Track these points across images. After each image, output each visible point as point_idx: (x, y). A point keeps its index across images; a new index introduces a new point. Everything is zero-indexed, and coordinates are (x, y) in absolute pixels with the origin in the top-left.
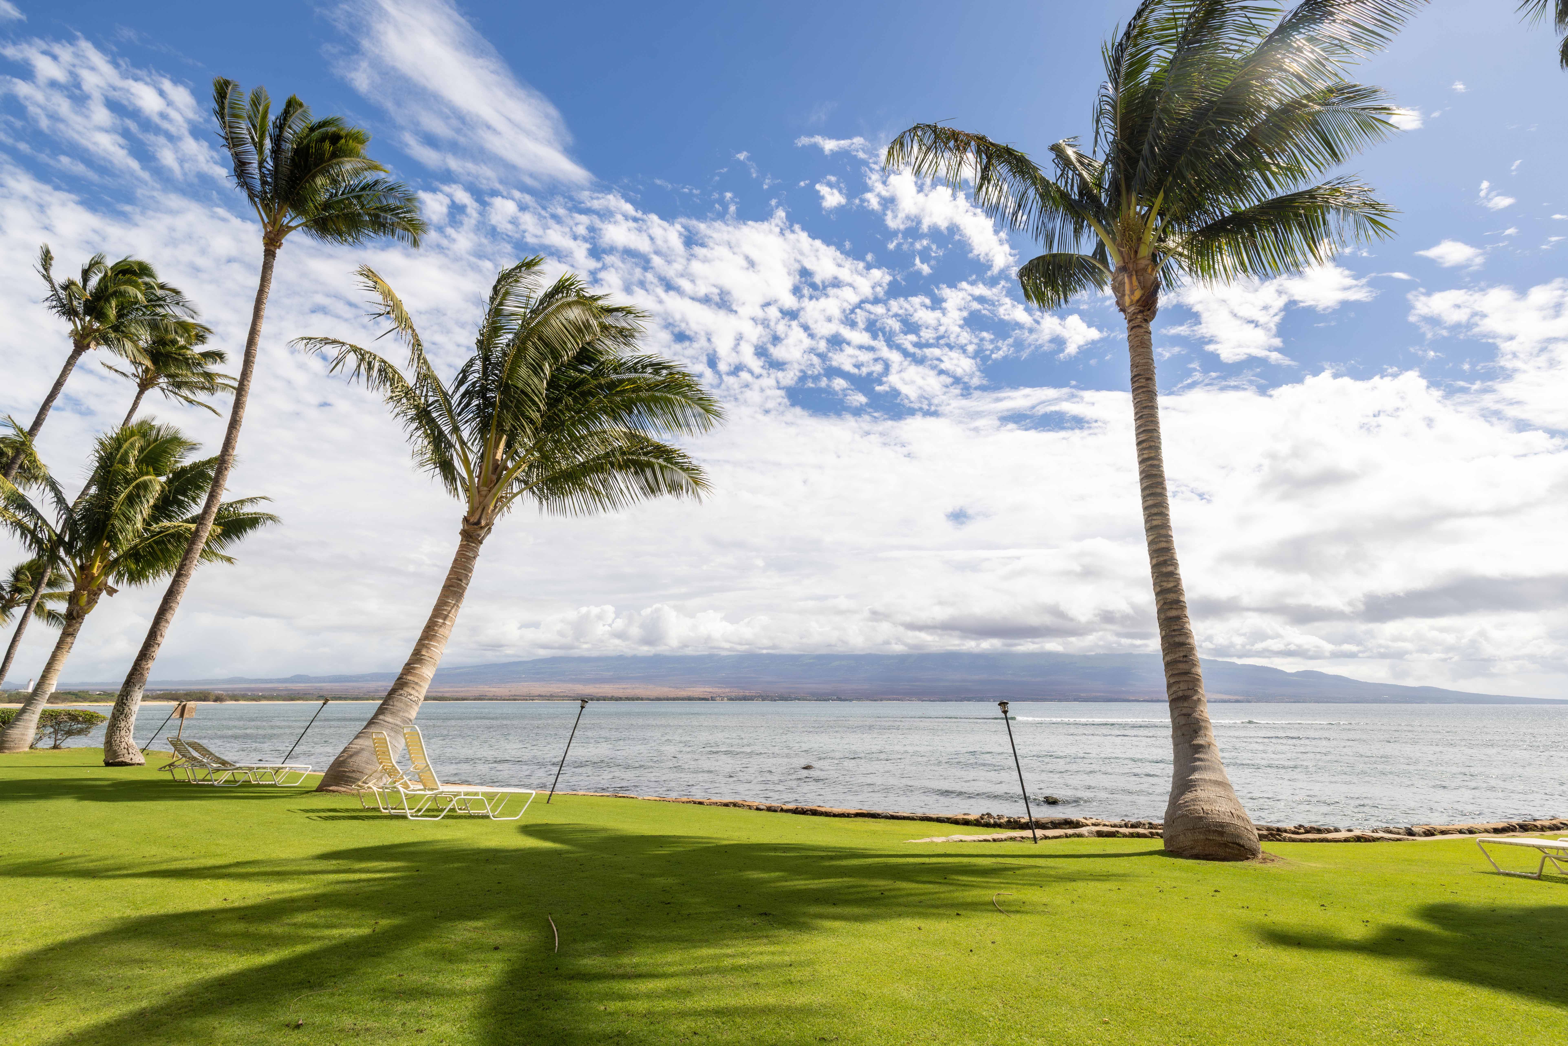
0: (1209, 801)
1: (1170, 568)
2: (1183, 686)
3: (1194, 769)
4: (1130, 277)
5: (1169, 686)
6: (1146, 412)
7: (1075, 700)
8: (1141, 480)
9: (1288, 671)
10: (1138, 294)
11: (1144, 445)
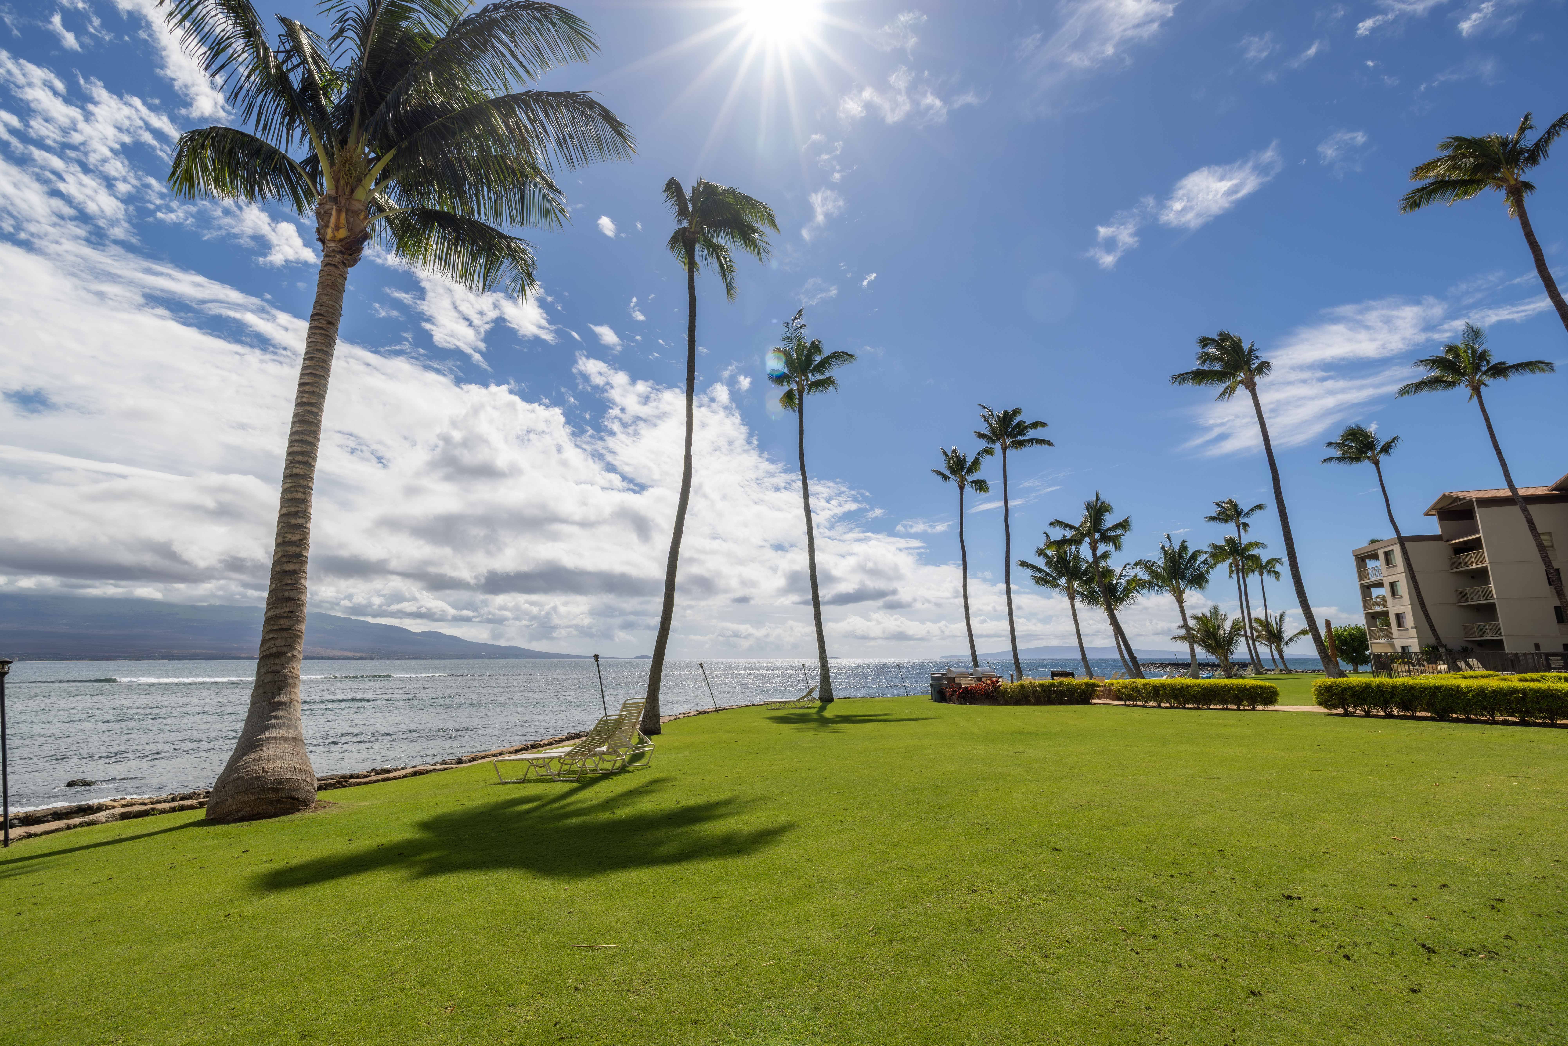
0: (274, 759)
1: (300, 521)
2: (279, 643)
3: (266, 728)
4: (339, 211)
5: (264, 642)
6: (319, 355)
7: (163, 658)
8: (293, 423)
9: (414, 631)
10: (343, 233)
11: (307, 388)
